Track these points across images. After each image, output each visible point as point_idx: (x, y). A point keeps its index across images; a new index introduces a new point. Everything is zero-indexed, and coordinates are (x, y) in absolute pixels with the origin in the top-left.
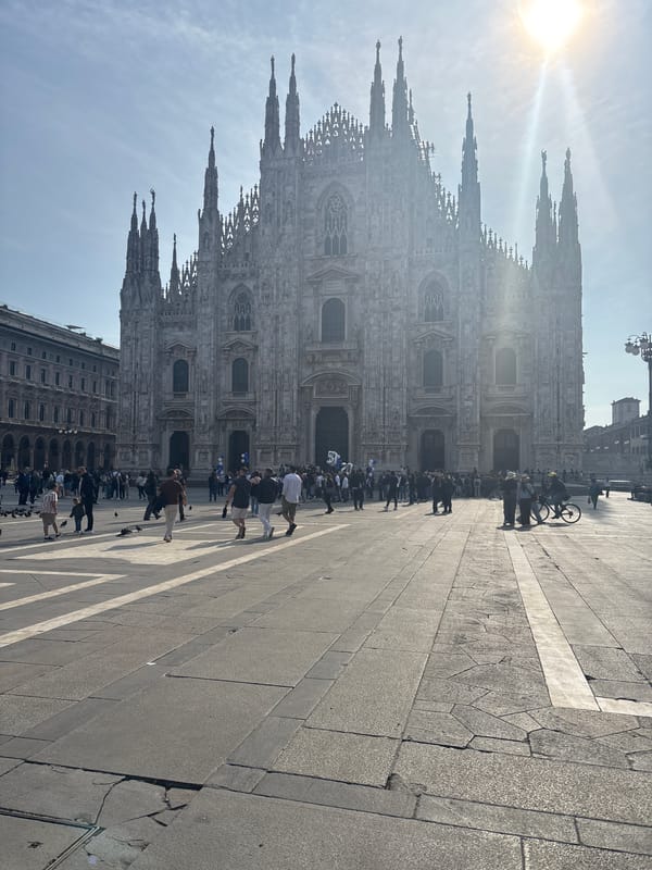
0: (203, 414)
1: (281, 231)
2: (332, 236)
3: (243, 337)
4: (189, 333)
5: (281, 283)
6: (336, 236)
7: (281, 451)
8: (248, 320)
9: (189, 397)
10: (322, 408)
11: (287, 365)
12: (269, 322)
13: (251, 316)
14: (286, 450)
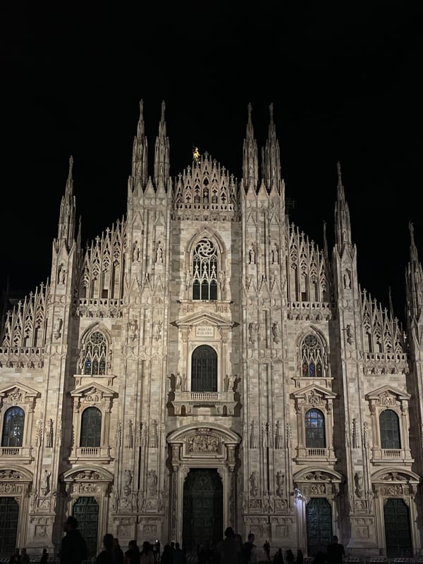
0: (44, 475)
1: (149, 270)
2: (201, 281)
3: (98, 381)
4: (29, 375)
5: (148, 325)
6: (205, 281)
7: (144, 522)
8: (103, 362)
9: (24, 452)
10: (191, 469)
11: (154, 417)
12: (134, 367)
13: (107, 359)
14: (151, 522)
